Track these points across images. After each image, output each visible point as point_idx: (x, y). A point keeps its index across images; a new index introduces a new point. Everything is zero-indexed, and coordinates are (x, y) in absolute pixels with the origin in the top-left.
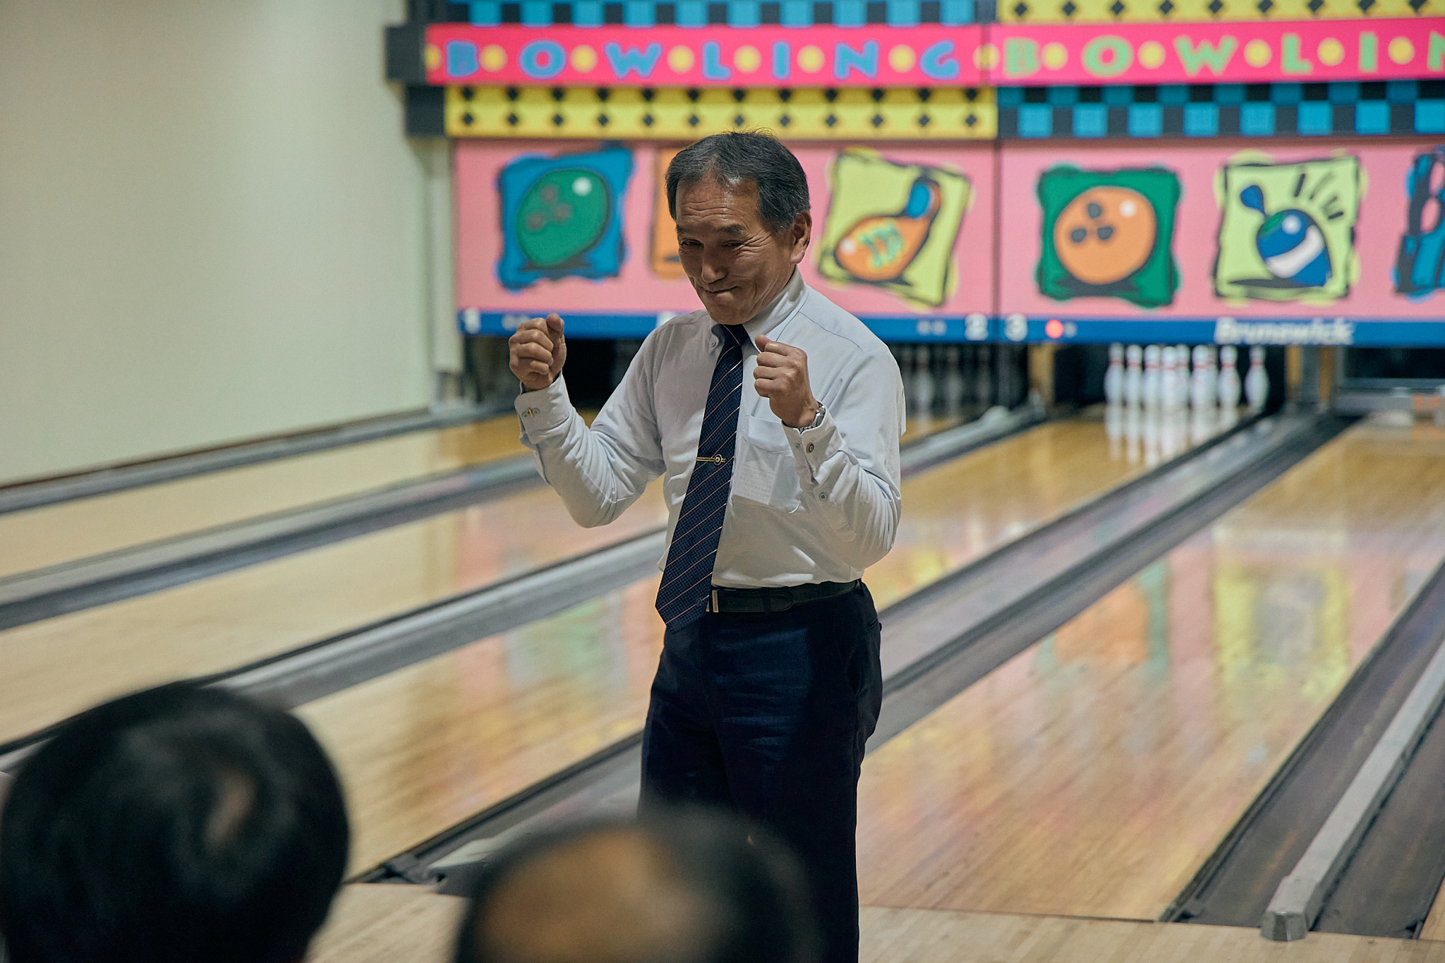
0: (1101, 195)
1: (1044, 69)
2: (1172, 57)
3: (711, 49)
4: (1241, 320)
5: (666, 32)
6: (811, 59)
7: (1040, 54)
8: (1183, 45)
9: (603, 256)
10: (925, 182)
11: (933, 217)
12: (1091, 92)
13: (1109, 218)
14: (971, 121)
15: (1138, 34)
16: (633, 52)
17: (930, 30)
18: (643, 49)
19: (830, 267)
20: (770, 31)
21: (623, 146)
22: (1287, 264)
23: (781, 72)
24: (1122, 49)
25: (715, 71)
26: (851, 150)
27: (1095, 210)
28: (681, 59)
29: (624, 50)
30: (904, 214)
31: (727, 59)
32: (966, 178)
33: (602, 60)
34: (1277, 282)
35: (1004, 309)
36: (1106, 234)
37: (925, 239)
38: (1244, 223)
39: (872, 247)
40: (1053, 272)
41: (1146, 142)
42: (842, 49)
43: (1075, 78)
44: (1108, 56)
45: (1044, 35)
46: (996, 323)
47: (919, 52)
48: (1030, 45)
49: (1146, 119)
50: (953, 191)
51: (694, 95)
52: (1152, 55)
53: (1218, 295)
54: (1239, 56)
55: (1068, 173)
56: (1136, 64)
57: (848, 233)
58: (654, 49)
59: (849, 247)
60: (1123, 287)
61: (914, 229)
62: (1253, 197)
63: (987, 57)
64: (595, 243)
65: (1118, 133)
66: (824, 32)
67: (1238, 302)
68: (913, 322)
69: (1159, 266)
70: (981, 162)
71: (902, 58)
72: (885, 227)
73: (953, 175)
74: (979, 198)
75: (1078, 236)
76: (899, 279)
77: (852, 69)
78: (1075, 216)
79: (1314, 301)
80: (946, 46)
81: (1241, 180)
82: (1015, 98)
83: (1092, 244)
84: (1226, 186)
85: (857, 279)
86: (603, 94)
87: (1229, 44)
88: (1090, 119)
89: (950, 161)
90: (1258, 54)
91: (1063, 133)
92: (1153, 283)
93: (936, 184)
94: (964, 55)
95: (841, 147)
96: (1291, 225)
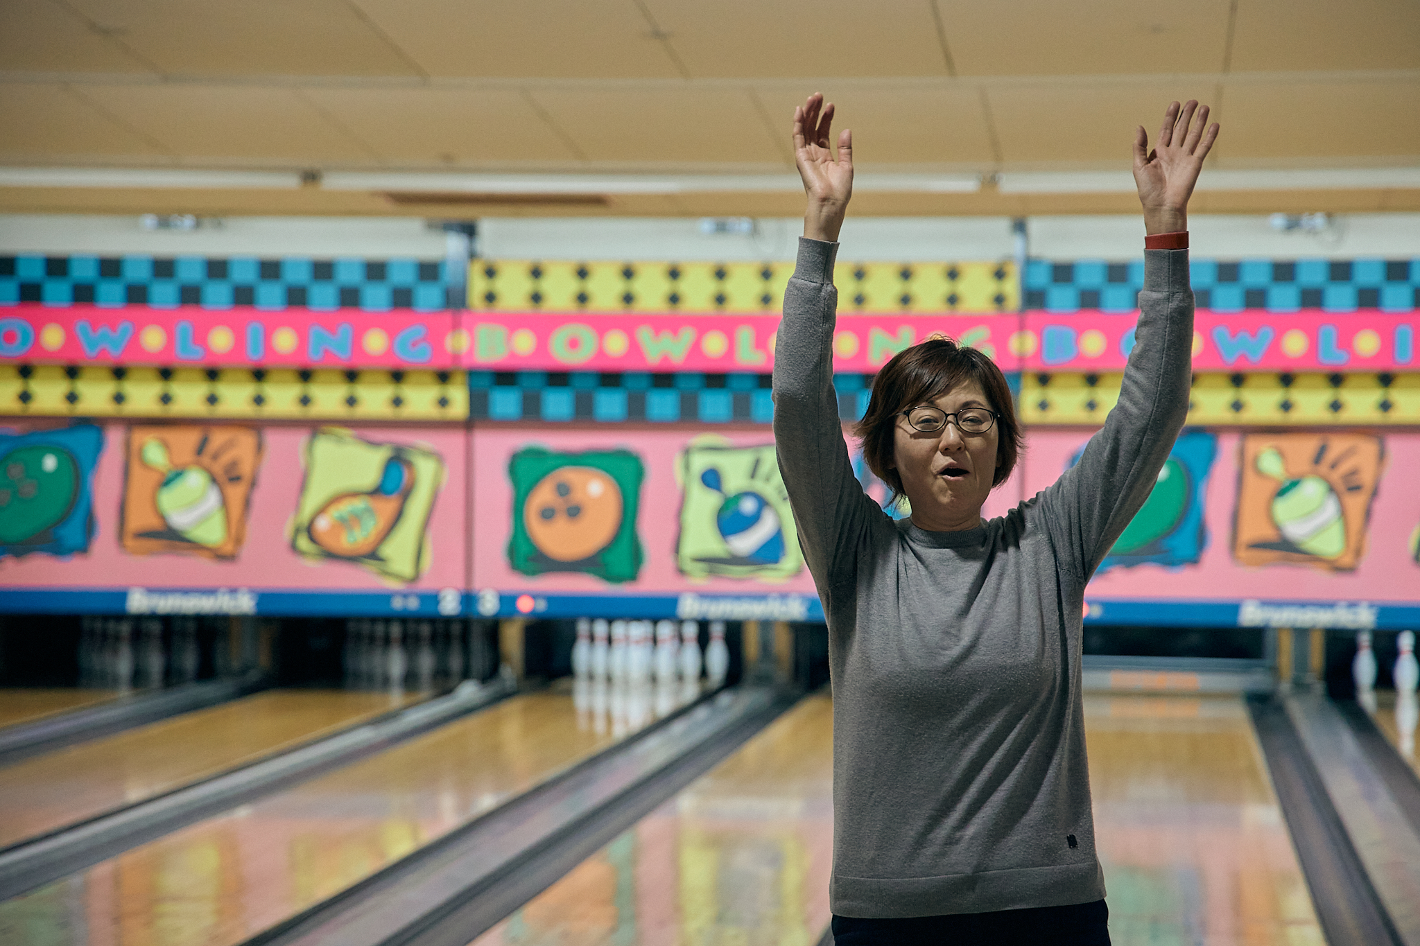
0: (570, 475)
1: (513, 355)
2: (634, 347)
3: (184, 328)
4: (704, 596)
5: (137, 312)
6: (285, 341)
7: (509, 339)
8: (645, 335)
9: (71, 533)
10: (398, 461)
11: (406, 494)
12: (559, 378)
13: (577, 497)
14: (443, 402)
15: (602, 324)
16: (104, 330)
17: (401, 316)
18: (113, 328)
19: (303, 543)
20: (243, 314)
21: (95, 424)
22: (746, 543)
23: (254, 354)
24: (587, 337)
25: (187, 351)
26: (325, 428)
27: (563, 490)
28: (153, 339)
29: (94, 329)
30: (377, 492)
31: (200, 338)
32: (439, 457)
33: (71, 338)
34: (735, 560)
35: (477, 584)
36: (574, 512)
37: (398, 516)
38: (703, 504)
39: (345, 523)
40: (524, 549)
41: (610, 425)
42: (317, 334)
43: (542, 364)
44: (574, 344)
45: (514, 322)
46: (468, 599)
47: (392, 334)
48: (499, 332)
49: (610, 403)
50: (425, 470)
51: (166, 374)
52: (616, 344)
53: (681, 572)
54: (696, 348)
55: (536, 454)
56: (601, 353)
57: (322, 510)
58: (125, 328)
59: (322, 524)
60: (591, 564)
61: (388, 507)
62: (712, 479)
63: (458, 342)
64: (63, 519)
65: (584, 416)
66: (297, 315)
67: (699, 579)
68: (387, 597)
69: (624, 545)
70: (453, 442)
71: (375, 342)
72: (359, 504)
73: (428, 454)
74: (451, 477)
75: (547, 514)
76: (373, 555)
77: (326, 352)
78: (544, 495)
79: (770, 578)
80: (416, 331)
81: (700, 462)
82: (484, 382)
83: (561, 524)
84: (687, 467)
85: (331, 555)
86: (72, 372)
87: (687, 336)
88: (558, 403)
89: (423, 441)
90: (714, 345)
91: (531, 415)
92: (619, 560)
93: (409, 464)
94: (435, 339)
95: (316, 426)
96: (748, 506)
